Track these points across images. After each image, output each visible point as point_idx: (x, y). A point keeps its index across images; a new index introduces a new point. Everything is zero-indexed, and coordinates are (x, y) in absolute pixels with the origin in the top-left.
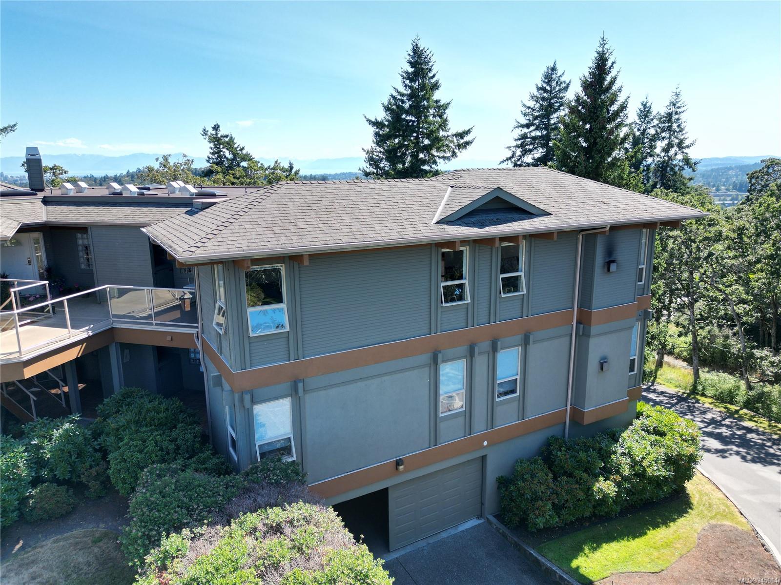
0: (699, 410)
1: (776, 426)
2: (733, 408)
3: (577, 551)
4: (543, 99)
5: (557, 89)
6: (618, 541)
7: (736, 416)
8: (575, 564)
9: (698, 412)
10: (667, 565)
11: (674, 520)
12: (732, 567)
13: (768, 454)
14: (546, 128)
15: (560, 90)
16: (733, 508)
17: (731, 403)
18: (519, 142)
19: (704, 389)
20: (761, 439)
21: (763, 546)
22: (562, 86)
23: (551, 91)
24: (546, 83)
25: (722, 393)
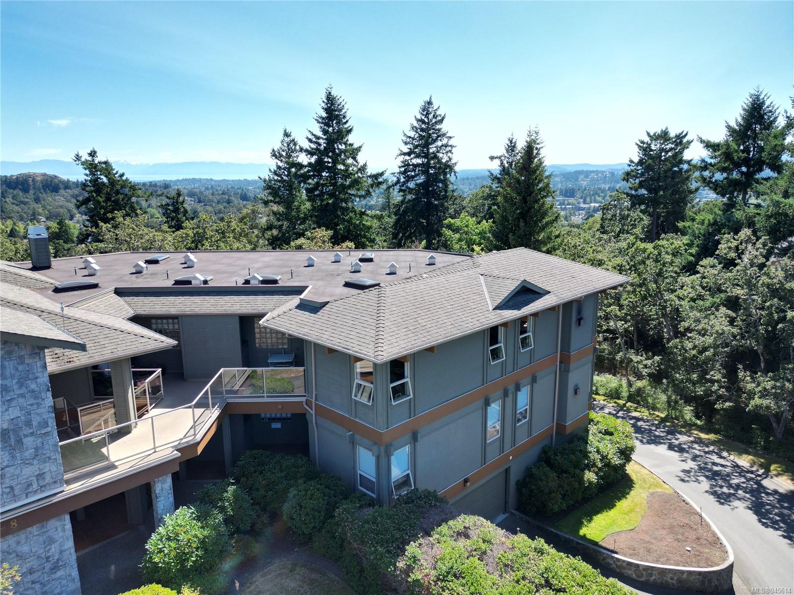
0: (598, 407)
1: (654, 414)
2: (621, 402)
3: (580, 525)
4: (422, 130)
5: (433, 121)
6: (601, 513)
7: (625, 409)
8: (582, 532)
9: (598, 409)
10: (637, 523)
11: (628, 493)
12: (673, 518)
13: (656, 436)
14: (426, 157)
15: (436, 123)
16: (658, 479)
17: (619, 398)
18: (403, 169)
19: (597, 389)
20: (647, 425)
21: (684, 501)
22: (438, 119)
23: (428, 123)
24: (423, 115)
25: (610, 391)
